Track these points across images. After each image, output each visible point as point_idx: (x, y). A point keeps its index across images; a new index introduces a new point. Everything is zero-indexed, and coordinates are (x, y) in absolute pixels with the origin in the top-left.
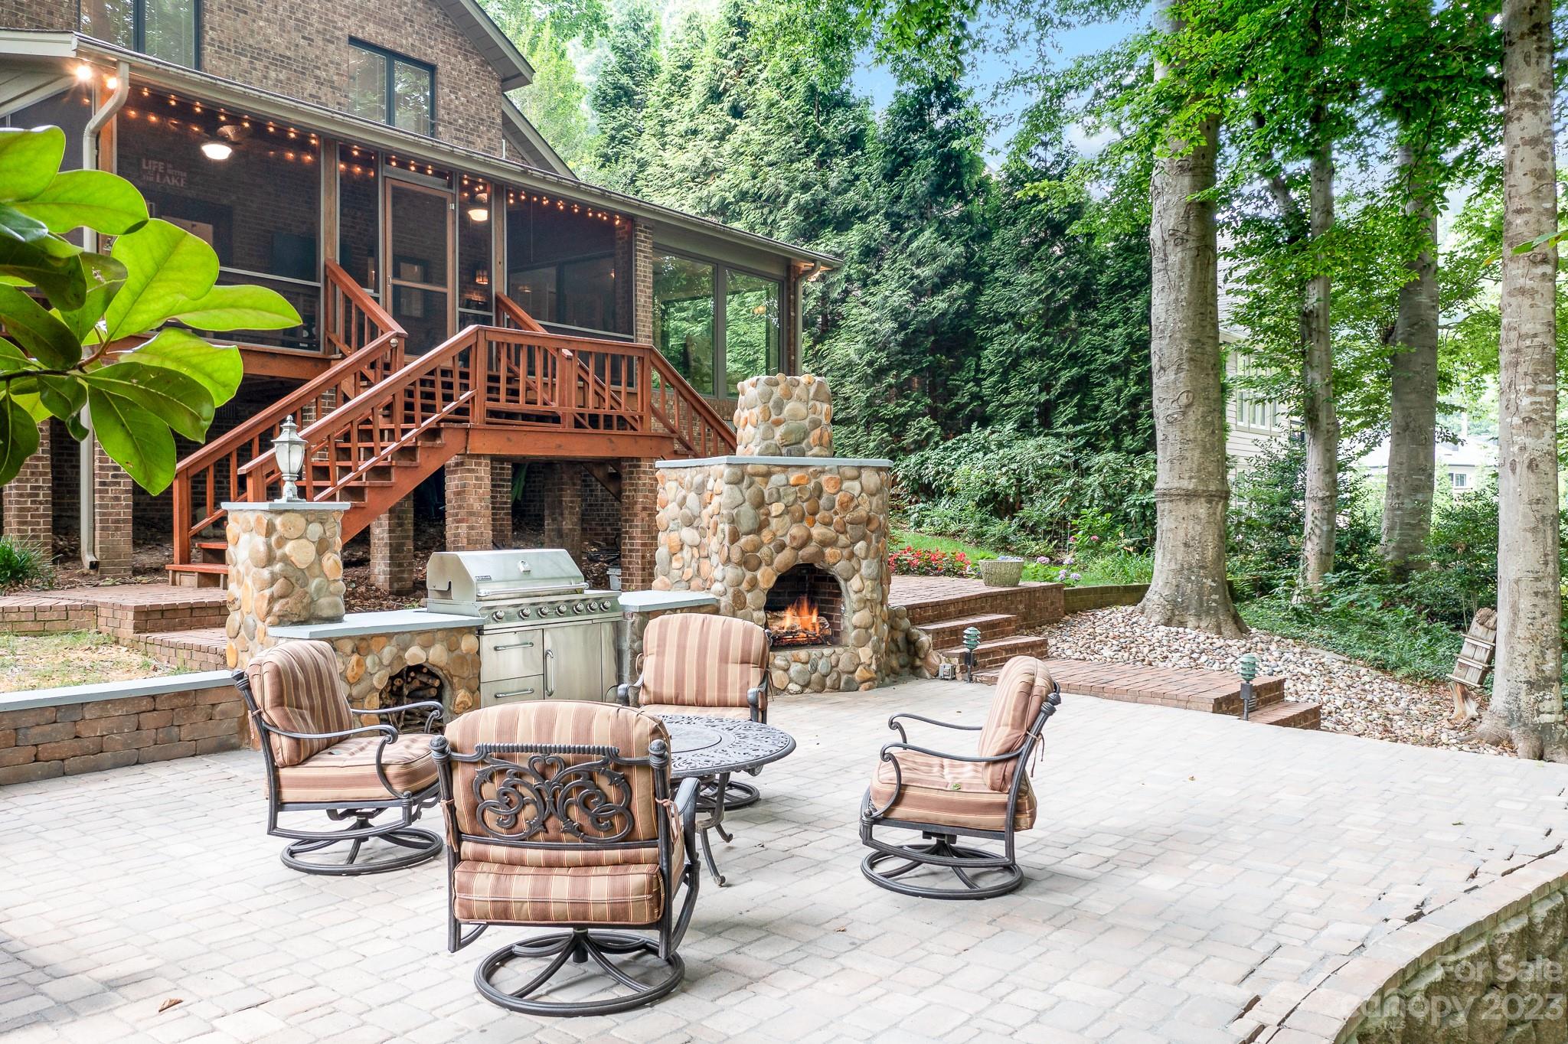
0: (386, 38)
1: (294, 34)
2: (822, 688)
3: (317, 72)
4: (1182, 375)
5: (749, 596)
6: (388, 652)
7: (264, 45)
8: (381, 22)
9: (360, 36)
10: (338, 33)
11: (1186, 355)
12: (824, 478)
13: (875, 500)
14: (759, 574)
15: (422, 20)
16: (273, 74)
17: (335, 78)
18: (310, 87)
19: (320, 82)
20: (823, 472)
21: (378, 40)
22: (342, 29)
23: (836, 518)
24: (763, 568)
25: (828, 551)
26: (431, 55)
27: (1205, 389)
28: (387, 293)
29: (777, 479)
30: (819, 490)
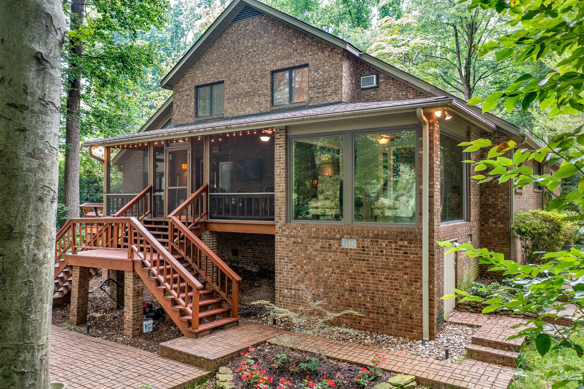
0: (286, 63)
1: (251, 82)
7: (242, 91)
9: (275, 69)
16: (244, 101)
17: (265, 91)
19: (259, 96)
22: (268, 70)
26: (306, 60)
28: (165, 195)
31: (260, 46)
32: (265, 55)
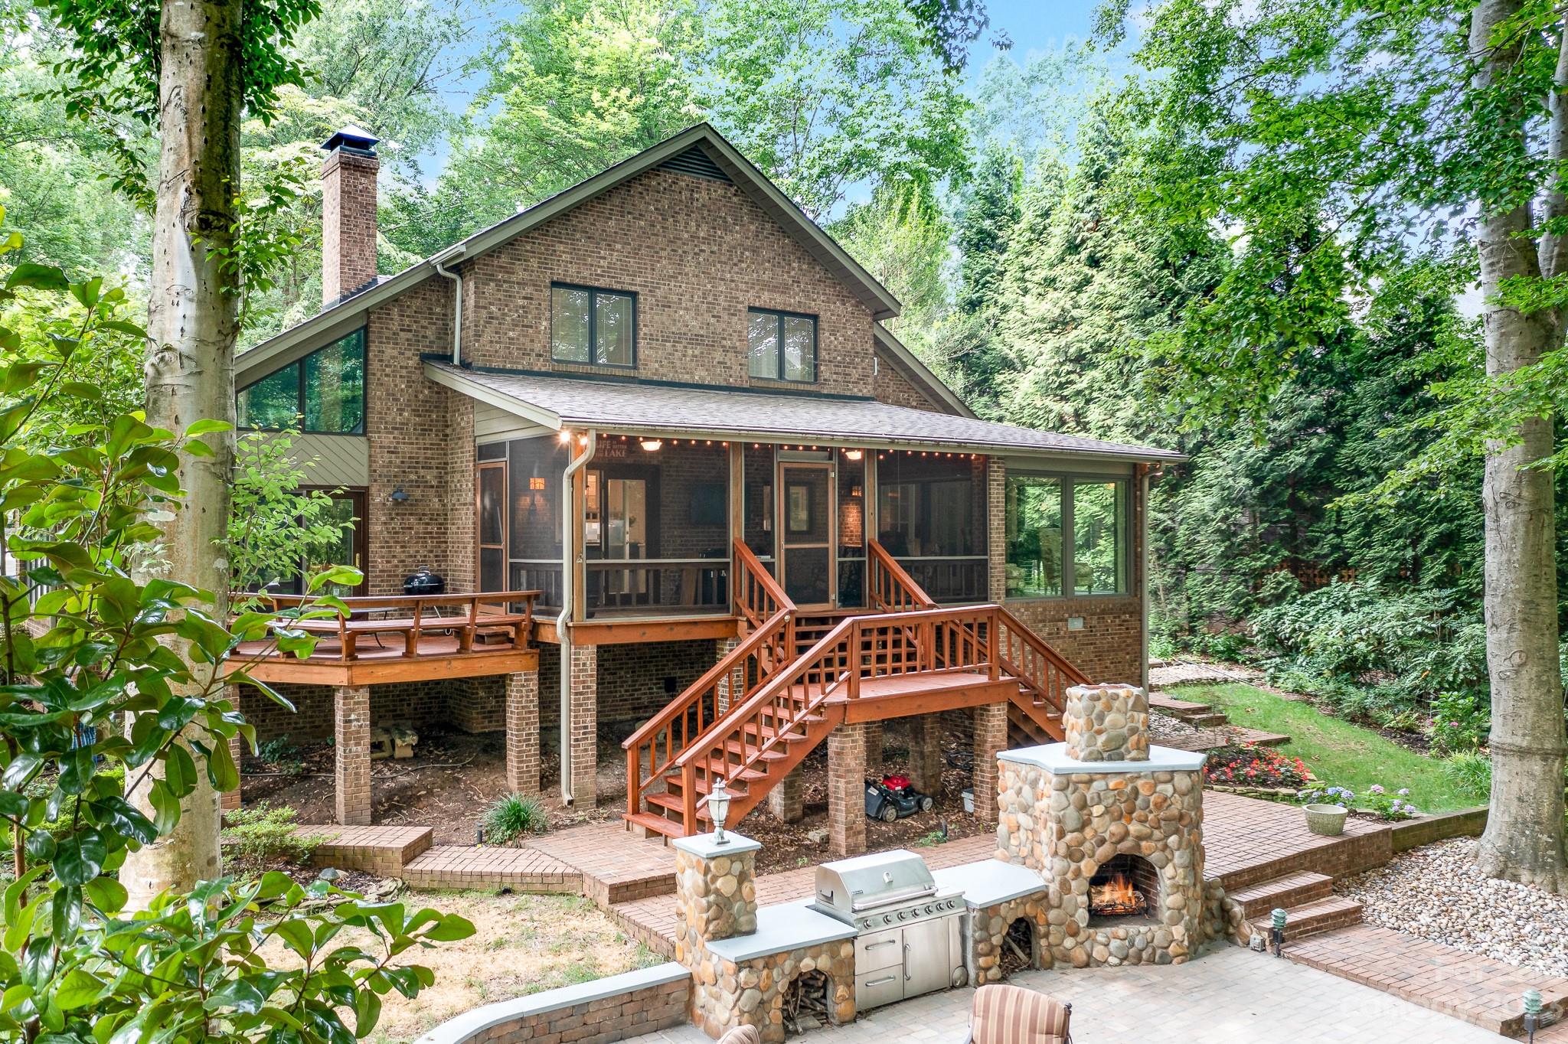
0: (778, 301)
1: (706, 315)
2: (1138, 960)
3: (724, 342)
4: (1515, 634)
5: (1073, 884)
6: (788, 965)
7: (684, 330)
8: (774, 289)
9: (757, 304)
10: (740, 306)
11: (1518, 616)
12: (1139, 783)
13: (1186, 799)
14: (1082, 864)
15: (807, 279)
16: (690, 352)
17: (738, 344)
18: (718, 355)
19: (726, 350)
20: (1139, 777)
21: (772, 305)
22: (743, 302)
23: (1151, 817)
24: (1086, 860)
25: (1144, 844)
26: (814, 307)
27: (1539, 650)
28: (780, 561)
29: (1098, 785)
30: (1136, 792)
31: (725, 247)
32: (736, 269)
